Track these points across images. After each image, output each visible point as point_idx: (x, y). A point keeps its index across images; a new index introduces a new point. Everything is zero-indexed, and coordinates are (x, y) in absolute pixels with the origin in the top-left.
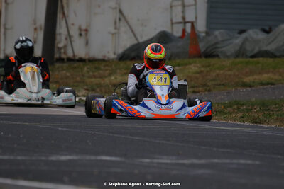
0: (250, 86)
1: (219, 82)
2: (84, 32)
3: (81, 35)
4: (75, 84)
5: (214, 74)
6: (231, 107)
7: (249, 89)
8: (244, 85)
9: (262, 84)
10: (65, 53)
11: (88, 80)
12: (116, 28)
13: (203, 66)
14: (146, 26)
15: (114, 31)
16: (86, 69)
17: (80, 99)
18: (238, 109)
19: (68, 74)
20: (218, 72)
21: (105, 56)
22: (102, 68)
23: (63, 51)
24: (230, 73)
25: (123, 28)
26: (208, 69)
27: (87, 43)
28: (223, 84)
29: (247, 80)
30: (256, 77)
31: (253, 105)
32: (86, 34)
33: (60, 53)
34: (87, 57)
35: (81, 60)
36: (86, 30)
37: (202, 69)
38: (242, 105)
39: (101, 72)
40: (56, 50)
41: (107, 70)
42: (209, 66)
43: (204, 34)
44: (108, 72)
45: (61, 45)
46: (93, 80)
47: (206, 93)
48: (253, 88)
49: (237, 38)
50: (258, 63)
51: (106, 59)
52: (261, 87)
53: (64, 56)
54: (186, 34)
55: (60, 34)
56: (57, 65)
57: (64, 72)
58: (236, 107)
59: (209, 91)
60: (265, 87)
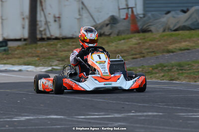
0: (173, 52)
1: (151, 50)
2: (57, 19)
3: (55, 21)
4: (51, 57)
5: (148, 45)
6: (157, 68)
7: (171, 54)
8: (169, 51)
9: (181, 50)
10: (45, 34)
11: (60, 54)
12: (80, 15)
13: (141, 39)
14: (100, 12)
15: (78, 17)
16: (59, 45)
17: (52, 68)
18: (162, 69)
19: (46, 50)
20: (150, 42)
21: (73, 35)
22: (70, 43)
23: (43, 33)
24: (159, 43)
25: (85, 14)
26: (143, 41)
27: (60, 27)
28: (153, 52)
29: (171, 47)
30: (177, 45)
31: (172, 66)
32: (59, 20)
33: (42, 34)
34: (61, 36)
35: (57, 39)
36: (59, 17)
37: (140, 41)
38: (165, 67)
39: (70, 47)
40: (38, 32)
41: (73, 45)
42: (144, 39)
43: (142, 16)
44: (74, 47)
45: (42, 29)
46: (63, 53)
47: (142, 58)
48: (175, 53)
49: (163, 17)
50: (179, 35)
51: (74, 37)
52: (180, 52)
53: (44, 36)
54: (129, 16)
55: (41, 21)
56: (39, 43)
57: (44, 48)
58: (160, 68)
59: (144, 57)
60: (183, 52)
